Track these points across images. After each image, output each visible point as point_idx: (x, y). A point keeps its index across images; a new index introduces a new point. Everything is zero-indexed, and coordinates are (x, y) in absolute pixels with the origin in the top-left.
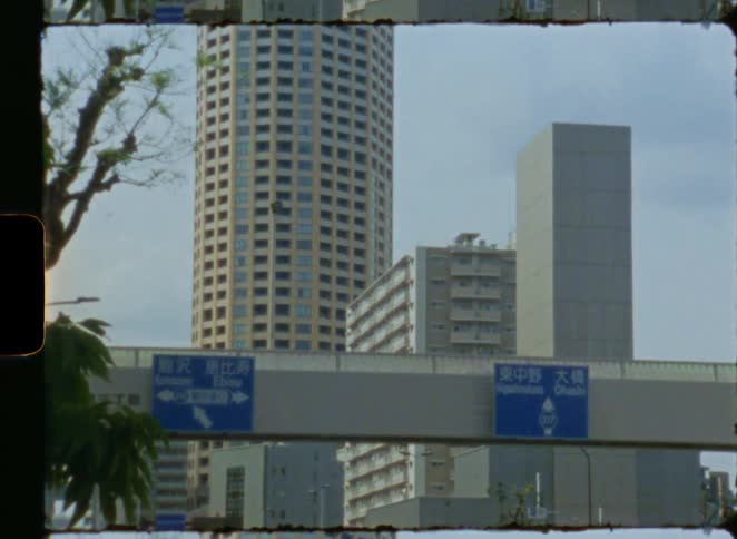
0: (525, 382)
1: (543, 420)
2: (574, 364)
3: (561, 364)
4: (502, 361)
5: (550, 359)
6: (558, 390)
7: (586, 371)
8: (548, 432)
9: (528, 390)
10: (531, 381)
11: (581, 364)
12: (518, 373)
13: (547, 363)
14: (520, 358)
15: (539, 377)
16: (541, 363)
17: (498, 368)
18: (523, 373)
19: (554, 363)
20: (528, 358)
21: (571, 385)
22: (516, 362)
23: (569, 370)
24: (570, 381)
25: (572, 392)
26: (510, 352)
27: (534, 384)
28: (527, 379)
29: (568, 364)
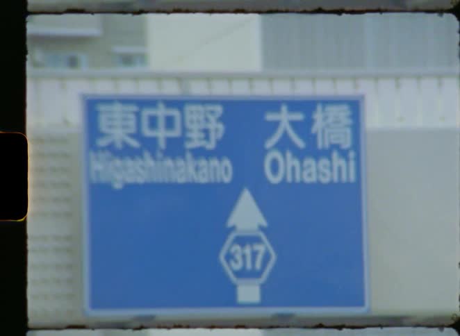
0: (175, 148)
1: (235, 258)
2: (323, 89)
3: (282, 89)
4: (103, 88)
5: (250, 78)
6: (275, 167)
7: (355, 106)
8: (249, 292)
9: (185, 171)
10: (195, 140)
11: (345, 89)
12: (153, 122)
13: (240, 90)
14: (159, 77)
15: (218, 129)
16: (221, 89)
17: (92, 106)
18: (169, 122)
19: (262, 90)
20: (180, 78)
21: (312, 151)
22: (147, 89)
23: (306, 106)
24: (311, 139)
25: (314, 172)
26: (127, 60)
27: (199, 153)
28: (182, 140)
29: (304, 89)
